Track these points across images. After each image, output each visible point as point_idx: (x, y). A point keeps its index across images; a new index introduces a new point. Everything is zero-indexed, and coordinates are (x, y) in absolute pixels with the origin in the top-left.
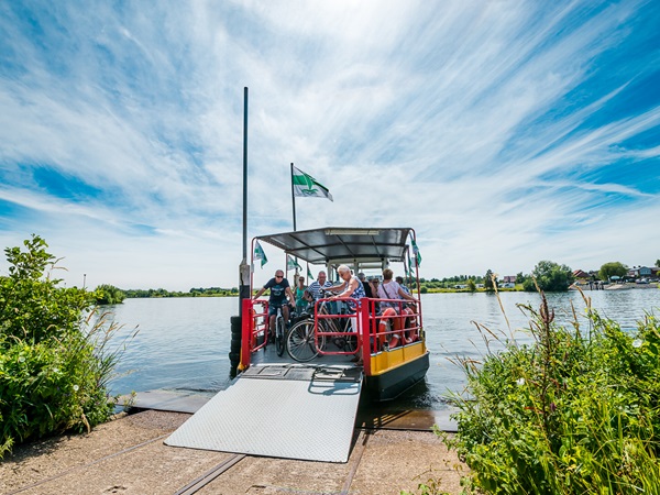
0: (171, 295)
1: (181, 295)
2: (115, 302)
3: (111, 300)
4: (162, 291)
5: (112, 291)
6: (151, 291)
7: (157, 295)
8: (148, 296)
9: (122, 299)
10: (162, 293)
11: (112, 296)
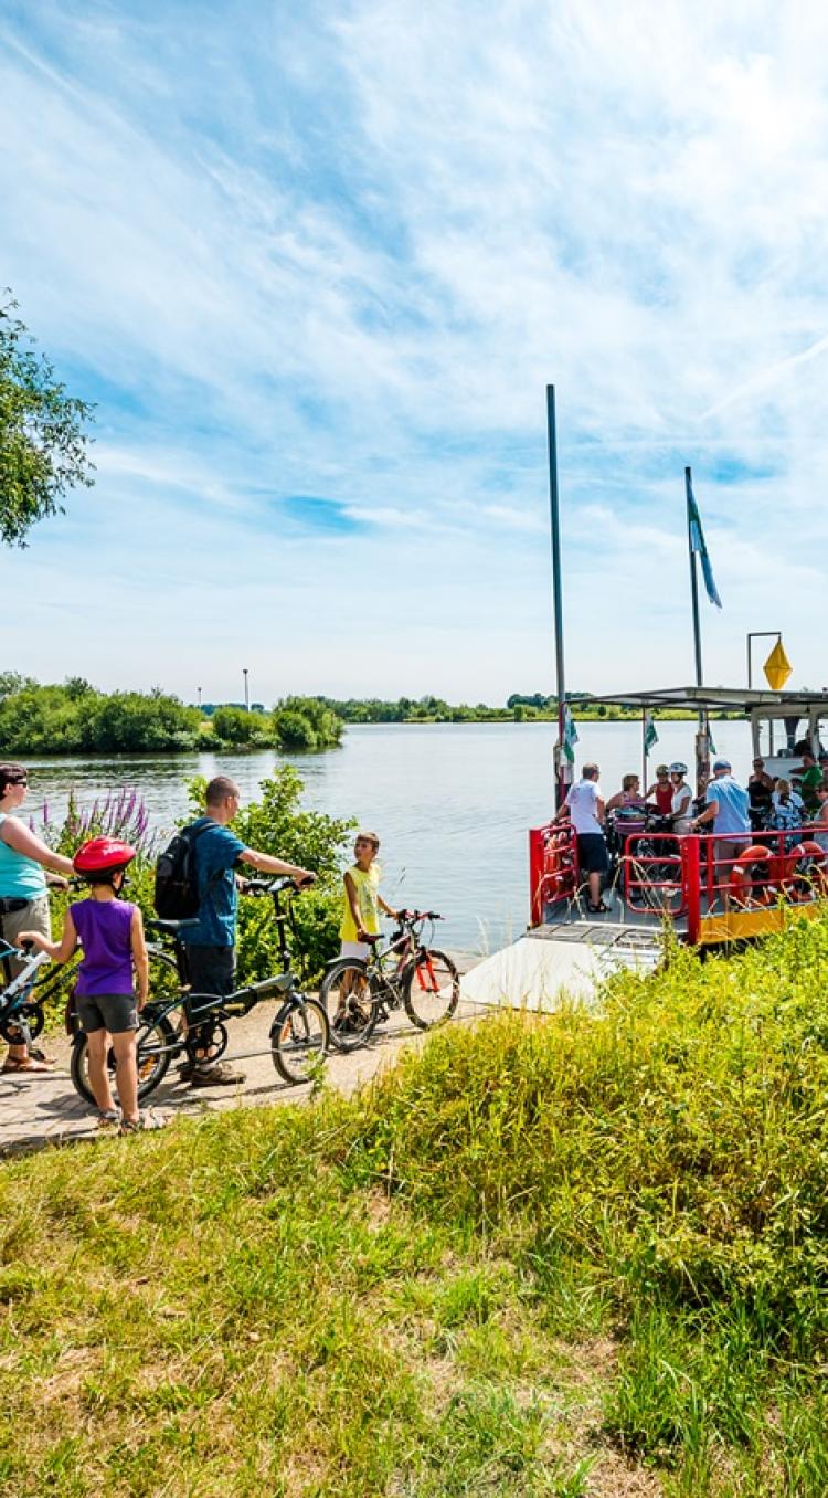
0: (458, 717)
1: (486, 716)
2: (323, 745)
3: (312, 737)
4: (433, 703)
5: (313, 711)
6: (405, 704)
7: (422, 714)
8: (399, 718)
9: (338, 733)
10: (433, 711)
11: (315, 728)
